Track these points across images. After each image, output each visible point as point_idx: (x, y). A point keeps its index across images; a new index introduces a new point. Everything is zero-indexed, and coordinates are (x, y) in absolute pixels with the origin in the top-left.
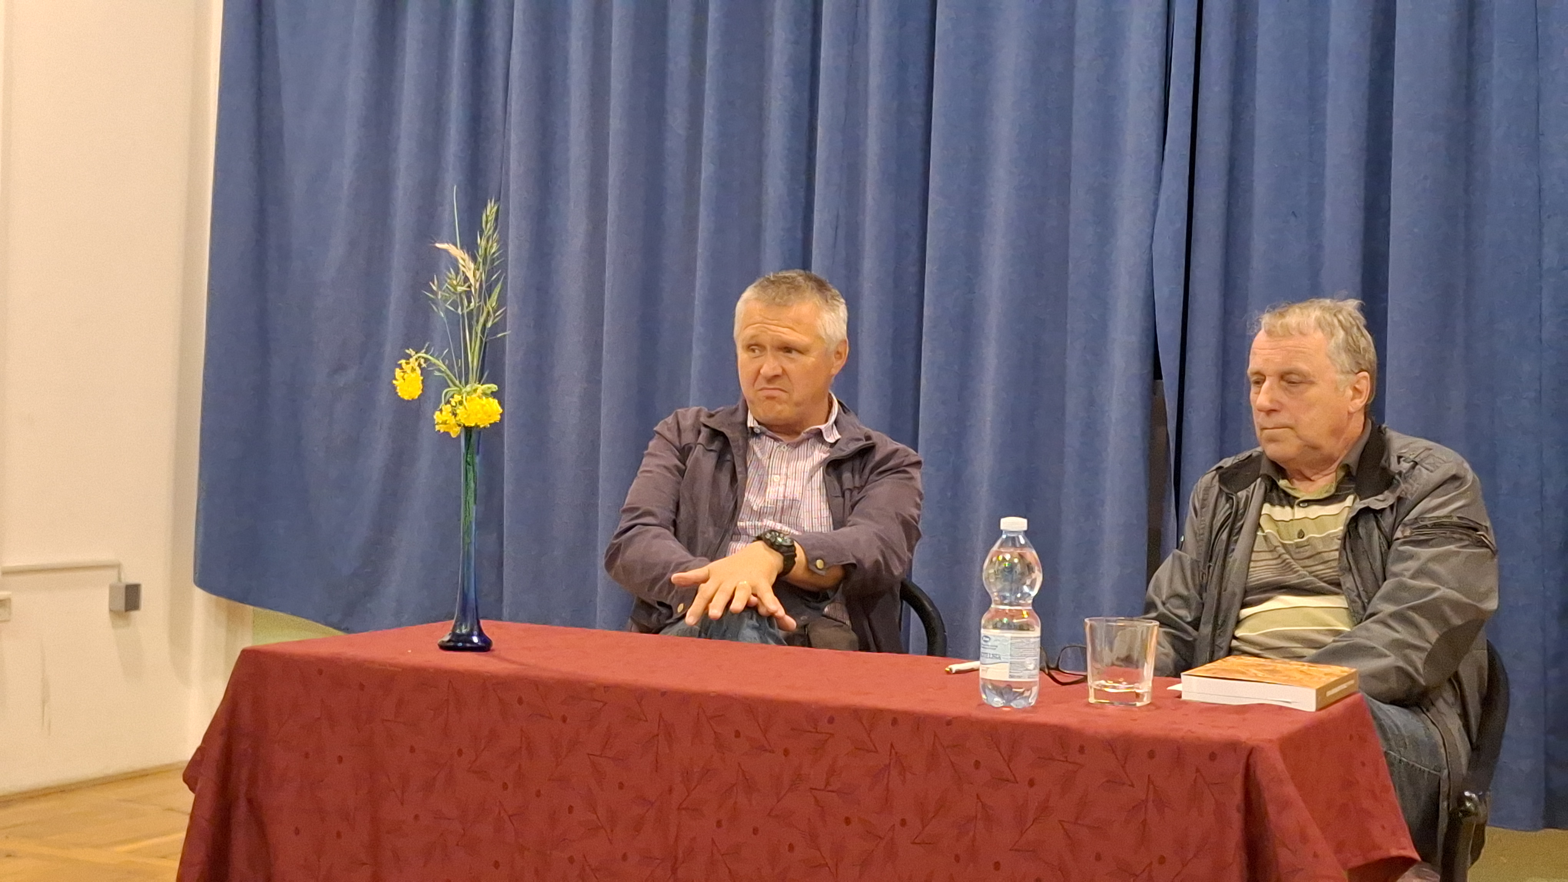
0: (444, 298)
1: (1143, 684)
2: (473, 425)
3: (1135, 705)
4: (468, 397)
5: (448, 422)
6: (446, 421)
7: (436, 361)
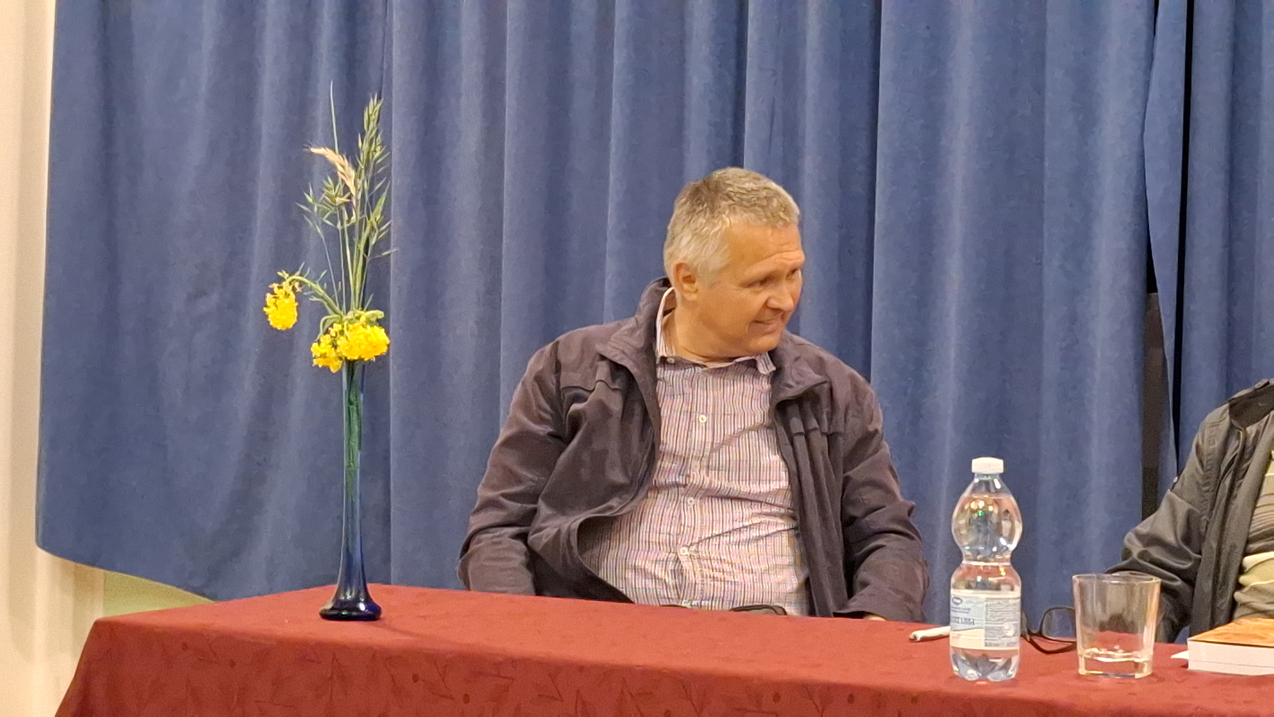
0: (320, 211)
1: (1143, 652)
2: (356, 358)
3: (1133, 676)
4: (351, 326)
5: (327, 355)
7: (313, 285)
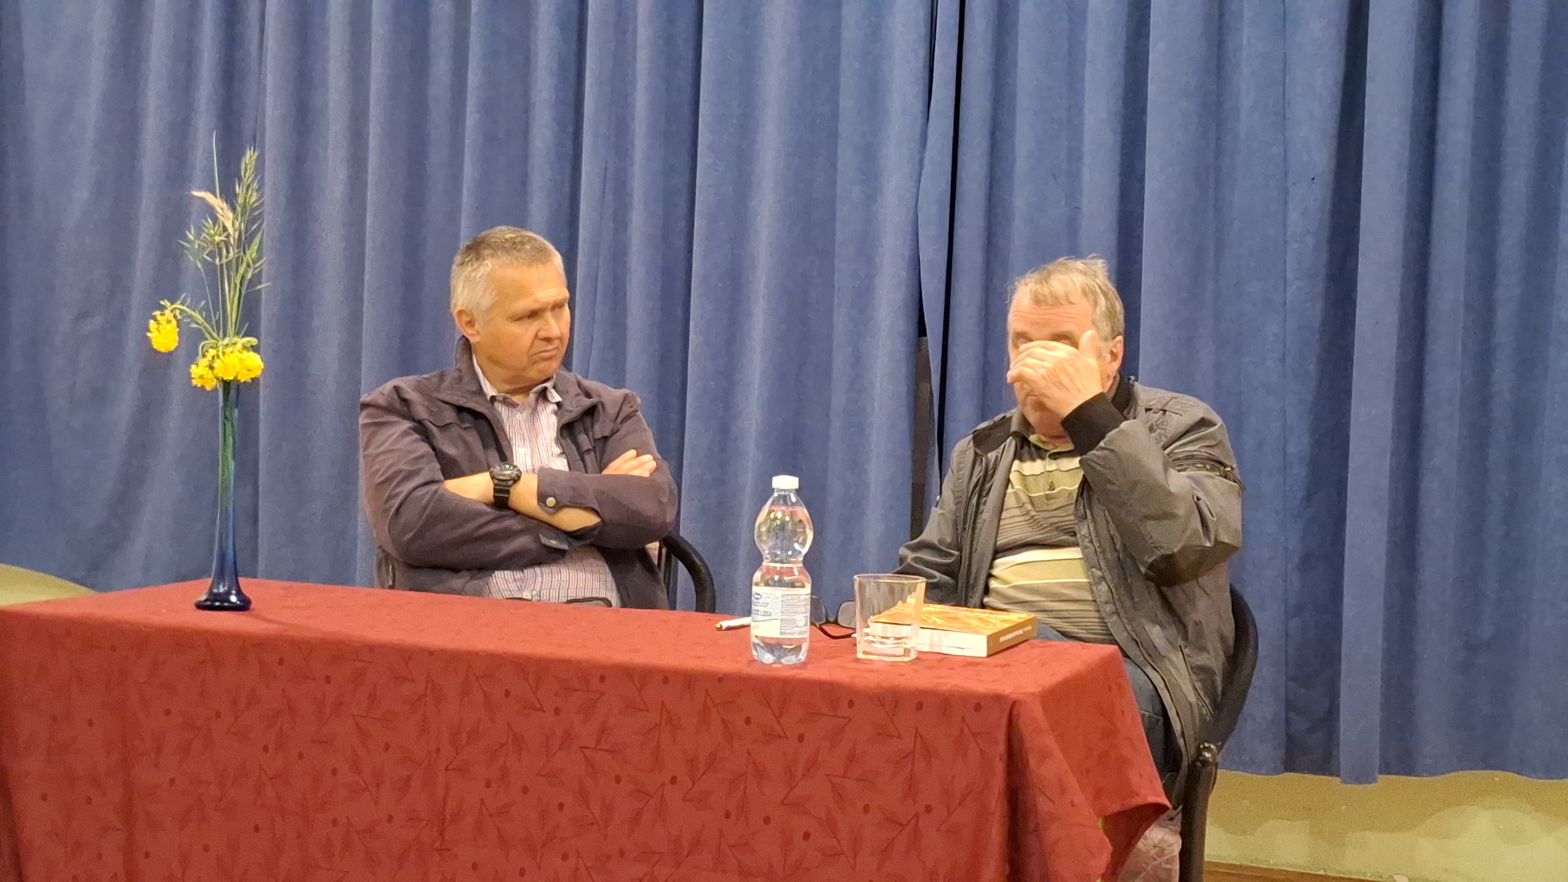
0: (201, 248)
2: (232, 378)
4: (226, 351)
5: (205, 377)
6: (203, 375)
7: (193, 313)
